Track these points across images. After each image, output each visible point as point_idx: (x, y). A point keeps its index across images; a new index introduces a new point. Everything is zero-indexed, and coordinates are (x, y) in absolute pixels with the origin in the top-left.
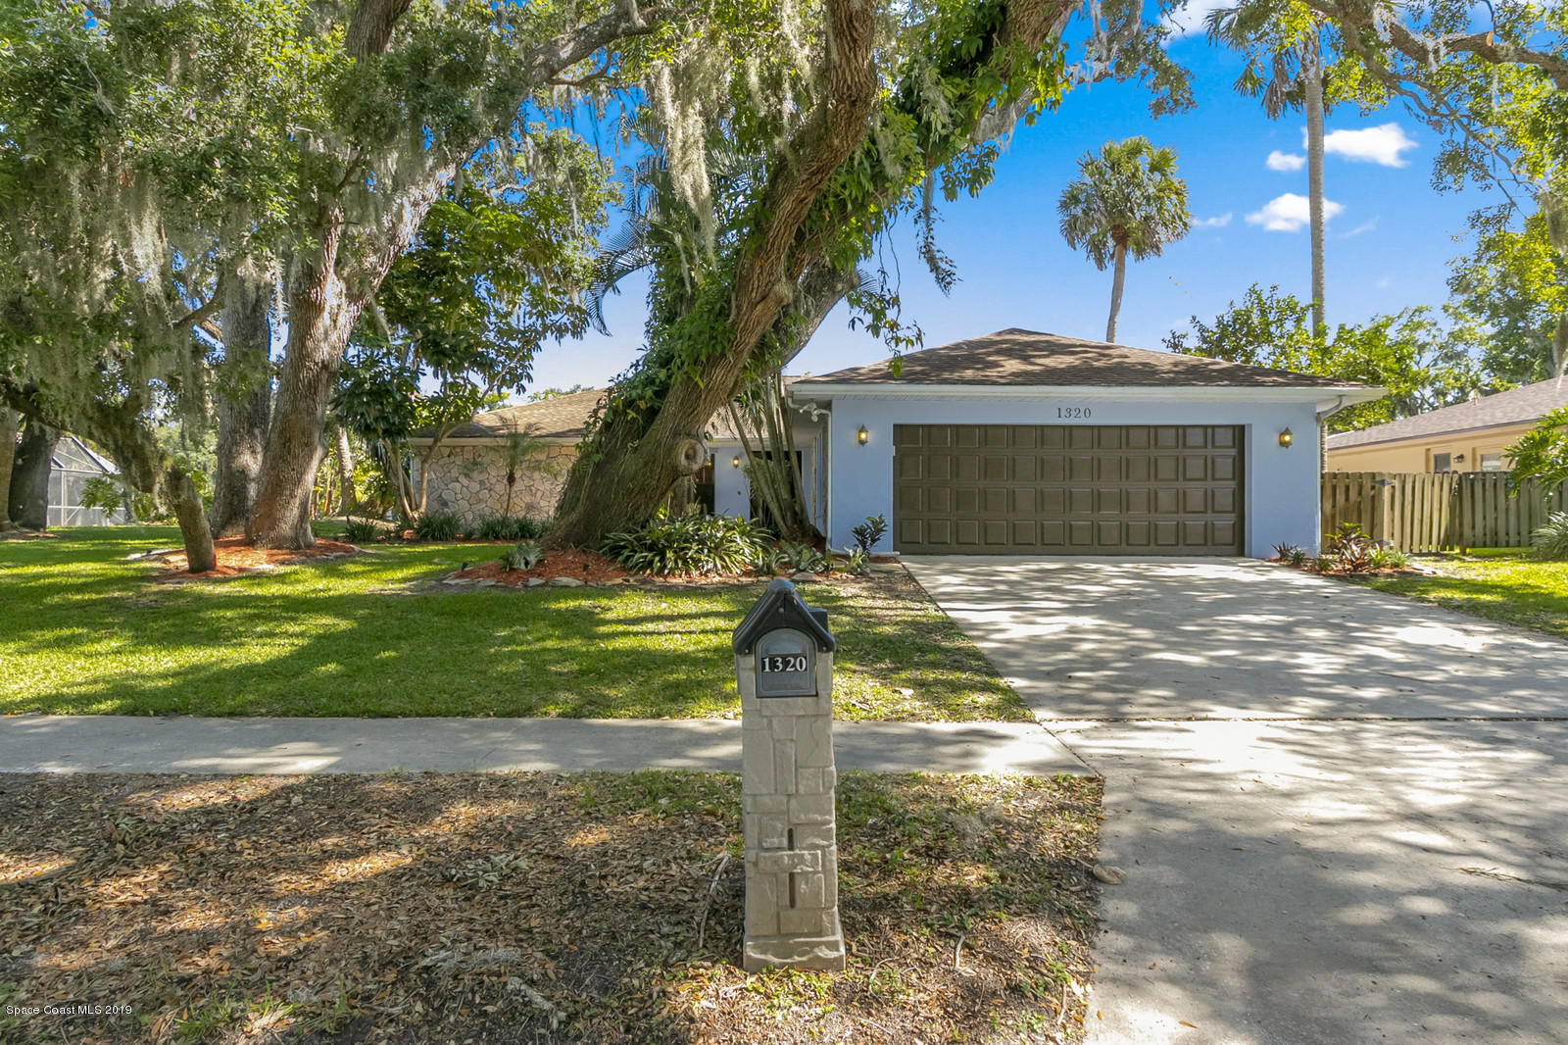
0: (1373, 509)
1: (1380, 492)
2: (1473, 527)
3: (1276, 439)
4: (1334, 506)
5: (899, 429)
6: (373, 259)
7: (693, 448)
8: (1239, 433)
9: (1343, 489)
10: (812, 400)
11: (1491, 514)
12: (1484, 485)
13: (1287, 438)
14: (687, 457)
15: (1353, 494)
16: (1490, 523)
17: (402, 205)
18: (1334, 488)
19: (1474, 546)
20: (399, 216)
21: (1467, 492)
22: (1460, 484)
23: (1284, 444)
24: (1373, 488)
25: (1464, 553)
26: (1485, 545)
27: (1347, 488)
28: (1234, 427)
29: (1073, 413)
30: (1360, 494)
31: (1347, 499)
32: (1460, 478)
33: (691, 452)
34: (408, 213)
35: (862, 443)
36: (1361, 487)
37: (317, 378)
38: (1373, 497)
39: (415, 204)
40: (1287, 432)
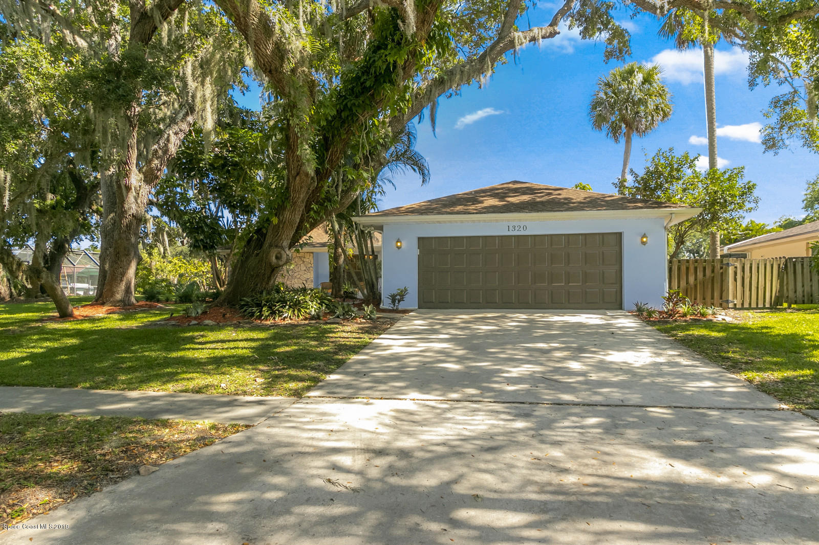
0: (722, 281)
1: (727, 271)
2: (795, 292)
3: (639, 240)
4: (696, 279)
5: (420, 239)
6: (156, 162)
7: (280, 253)
8: (620, 237)
9: (702, 269)
10: (372, 226)
11: (807, 282)
12: (802, 265)
13: (645, 240)
14: (277, 258)
15: (708, 272)
16: (807, 288)
17: (169, 134)
18: (696, 269)
19: (796, 303)
20: (168, 140)
21: (790, 270)
22: (786, 265)
23: (644, 243)
24: (721, 268)
25: (789, 307)
26: (804, 303)
27: (704, 268)
29: (516, 228)
30: (713, 271)
31: (704, 275)
32: (786, 261)
33: (279, 255)
34: (173, 138)
35: (399, 248)
36: (713, 267)
37: (131, 222)
38: (722, 273)
39: (176, 134)
40: (644, 236)
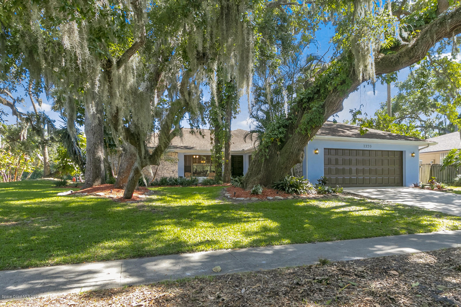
3: (410, 155)
8: (401, 153)
12: (436, 168)
21: (433, 169)
23: (412, 156)
28: (400, 151)
32: (432, 166)
35: (317, 153)
40: (414, 153)
